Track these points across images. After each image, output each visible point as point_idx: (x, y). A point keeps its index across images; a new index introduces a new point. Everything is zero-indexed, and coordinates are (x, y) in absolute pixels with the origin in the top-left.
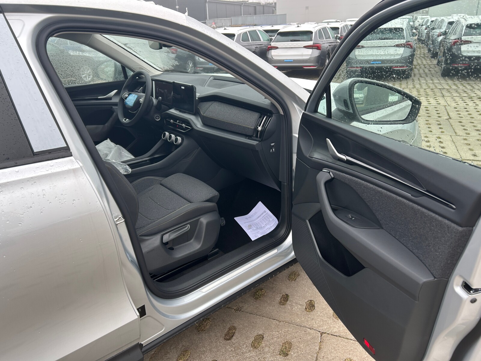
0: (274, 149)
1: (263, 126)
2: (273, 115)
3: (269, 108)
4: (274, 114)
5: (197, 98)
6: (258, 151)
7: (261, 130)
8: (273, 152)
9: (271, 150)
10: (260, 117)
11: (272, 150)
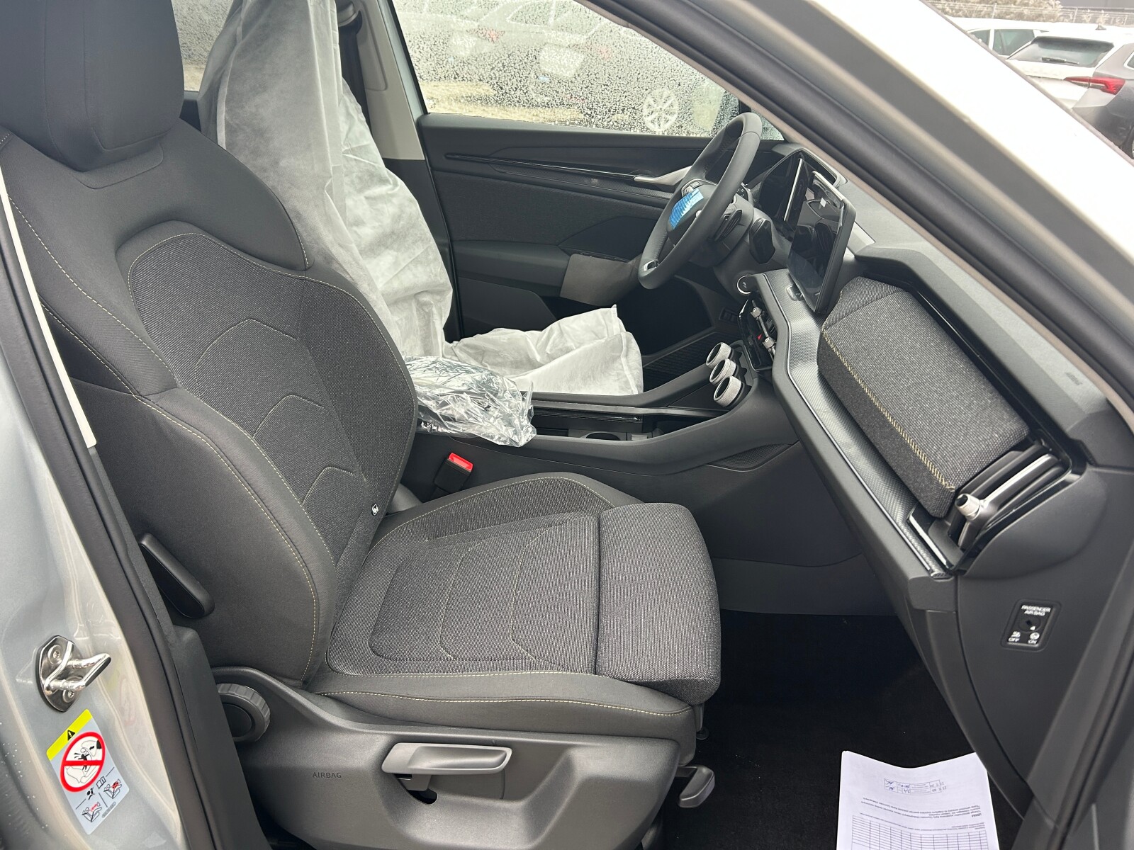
0: (1035, 636)
1: (1000, 502)
2: (1090, 470)
3: (1069, 425)
4: (1097, 465)
6: (923, 612)
8: (1023, 652)
9: (1017, 634)
10: (1020, 447)
11: (1025, 638)
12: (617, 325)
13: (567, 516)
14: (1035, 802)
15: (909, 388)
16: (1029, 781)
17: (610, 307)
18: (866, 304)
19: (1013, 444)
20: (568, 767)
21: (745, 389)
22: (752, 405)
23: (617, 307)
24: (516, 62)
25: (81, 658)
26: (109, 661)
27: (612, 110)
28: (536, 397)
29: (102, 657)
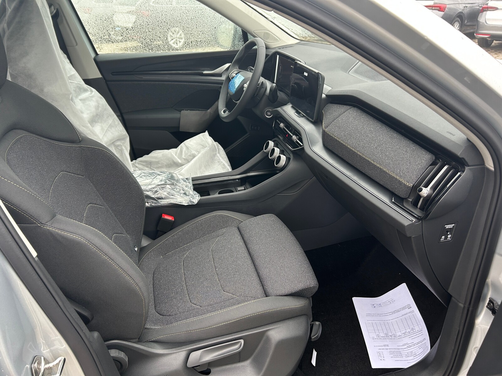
0: (449, 236)
1: (434, 188)
2: (467, 168)
3: (459, 152)
4: (469, 166)
5: (324, 96)
6: (410, 237)
7: (429, 196)
8: (446, 243)
9: (443, 237)
10: (434, 164)
11: (446, 238)
12: (210, 140)
13: (224, 230)
14: (453, 299)
15: (376, 148)
16: (449, 291)
17: (205, 132)
18: (340, 115)
19: (430, 163)
20: (268, 340)
21: (288, 159)
22: (293, 165)
23: (208, 132)
24: (138, 25)
25: (49, 363)
26: (65, 360)
27: (187, 43)
28: (194, 179)
29: (61, 358)
